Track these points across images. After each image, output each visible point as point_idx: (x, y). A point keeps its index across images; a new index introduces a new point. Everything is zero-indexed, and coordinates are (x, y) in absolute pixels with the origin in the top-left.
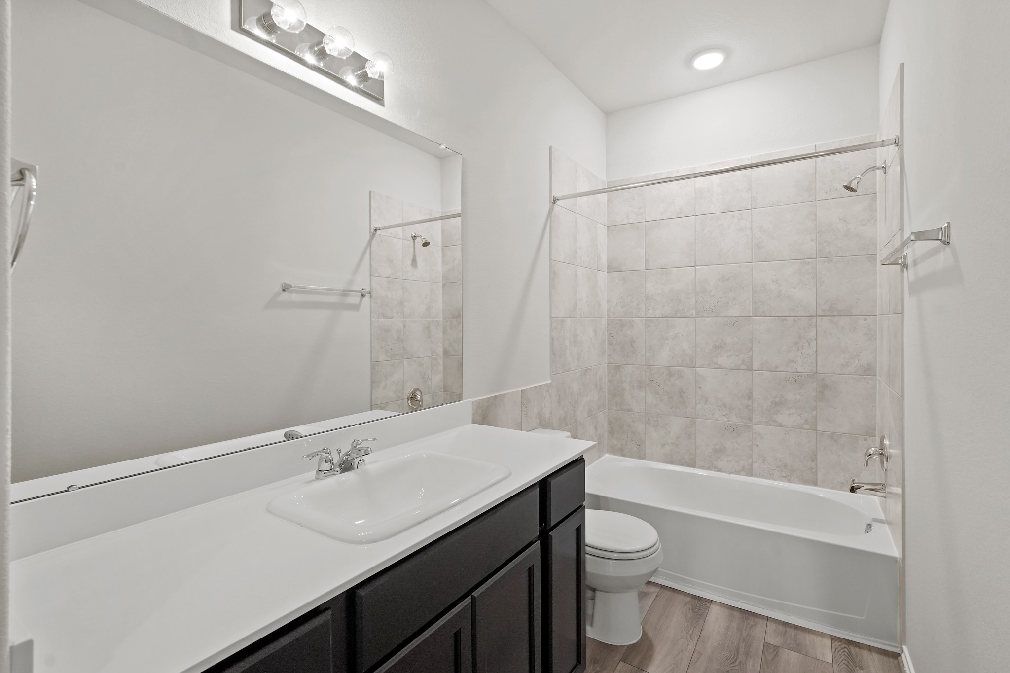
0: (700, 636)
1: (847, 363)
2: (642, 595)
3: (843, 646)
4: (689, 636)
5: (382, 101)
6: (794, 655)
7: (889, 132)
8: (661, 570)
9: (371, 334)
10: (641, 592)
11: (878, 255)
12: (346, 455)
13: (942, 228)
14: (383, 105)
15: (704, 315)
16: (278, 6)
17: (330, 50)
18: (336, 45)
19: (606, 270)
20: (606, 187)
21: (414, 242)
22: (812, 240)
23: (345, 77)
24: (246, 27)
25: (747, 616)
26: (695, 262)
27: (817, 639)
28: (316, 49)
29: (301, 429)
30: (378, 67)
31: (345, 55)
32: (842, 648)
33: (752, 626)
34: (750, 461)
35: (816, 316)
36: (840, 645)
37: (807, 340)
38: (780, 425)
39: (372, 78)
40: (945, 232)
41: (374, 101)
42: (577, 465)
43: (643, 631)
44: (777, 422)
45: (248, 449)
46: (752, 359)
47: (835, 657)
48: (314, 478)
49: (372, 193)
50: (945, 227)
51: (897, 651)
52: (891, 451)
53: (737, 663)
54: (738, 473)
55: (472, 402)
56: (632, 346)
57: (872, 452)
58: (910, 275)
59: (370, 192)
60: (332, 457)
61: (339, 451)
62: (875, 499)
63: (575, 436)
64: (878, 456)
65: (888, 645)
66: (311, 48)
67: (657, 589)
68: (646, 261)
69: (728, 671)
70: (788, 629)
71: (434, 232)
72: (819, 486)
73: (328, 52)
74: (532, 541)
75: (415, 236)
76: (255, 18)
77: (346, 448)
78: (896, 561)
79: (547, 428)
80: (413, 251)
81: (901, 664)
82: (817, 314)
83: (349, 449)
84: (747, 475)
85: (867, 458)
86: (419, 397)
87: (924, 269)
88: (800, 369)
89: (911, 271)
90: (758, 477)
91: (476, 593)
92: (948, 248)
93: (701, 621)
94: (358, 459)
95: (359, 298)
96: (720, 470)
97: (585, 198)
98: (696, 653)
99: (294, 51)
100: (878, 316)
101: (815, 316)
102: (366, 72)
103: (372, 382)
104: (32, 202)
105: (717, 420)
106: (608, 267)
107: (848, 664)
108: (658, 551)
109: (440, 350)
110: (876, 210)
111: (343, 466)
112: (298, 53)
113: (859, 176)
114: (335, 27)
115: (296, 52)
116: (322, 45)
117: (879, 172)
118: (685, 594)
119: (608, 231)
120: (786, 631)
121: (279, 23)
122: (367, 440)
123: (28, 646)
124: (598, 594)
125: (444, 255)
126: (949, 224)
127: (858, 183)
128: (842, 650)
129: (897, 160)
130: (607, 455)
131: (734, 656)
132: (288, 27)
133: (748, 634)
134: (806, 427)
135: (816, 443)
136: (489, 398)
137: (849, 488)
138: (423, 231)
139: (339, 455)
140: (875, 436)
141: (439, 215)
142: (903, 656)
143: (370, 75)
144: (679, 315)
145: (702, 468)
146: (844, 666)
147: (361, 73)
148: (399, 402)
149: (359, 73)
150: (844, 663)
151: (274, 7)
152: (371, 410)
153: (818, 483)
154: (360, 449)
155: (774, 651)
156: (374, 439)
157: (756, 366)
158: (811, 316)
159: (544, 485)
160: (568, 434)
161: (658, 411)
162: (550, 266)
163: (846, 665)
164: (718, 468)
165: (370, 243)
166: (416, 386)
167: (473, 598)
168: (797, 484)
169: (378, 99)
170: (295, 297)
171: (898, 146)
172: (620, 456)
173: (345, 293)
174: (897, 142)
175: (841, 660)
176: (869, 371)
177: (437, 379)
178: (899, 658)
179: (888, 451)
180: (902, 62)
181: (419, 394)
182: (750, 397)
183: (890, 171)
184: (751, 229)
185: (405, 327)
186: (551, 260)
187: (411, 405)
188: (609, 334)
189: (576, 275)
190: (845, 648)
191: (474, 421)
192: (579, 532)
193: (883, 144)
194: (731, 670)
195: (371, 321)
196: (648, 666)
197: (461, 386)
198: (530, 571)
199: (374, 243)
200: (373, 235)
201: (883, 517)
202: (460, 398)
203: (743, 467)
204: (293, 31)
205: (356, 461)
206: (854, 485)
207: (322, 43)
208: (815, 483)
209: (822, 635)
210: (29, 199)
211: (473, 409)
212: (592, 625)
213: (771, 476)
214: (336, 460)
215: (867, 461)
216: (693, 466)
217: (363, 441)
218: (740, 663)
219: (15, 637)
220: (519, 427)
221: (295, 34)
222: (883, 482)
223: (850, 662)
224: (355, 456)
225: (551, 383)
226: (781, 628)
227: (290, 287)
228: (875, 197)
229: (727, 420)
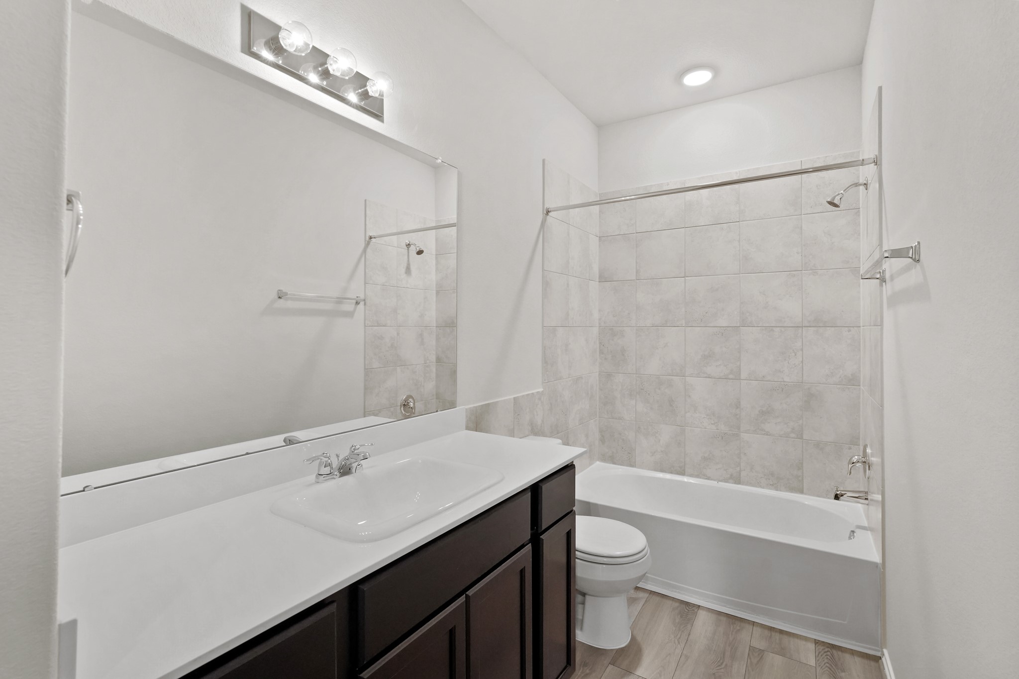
0: (687, 640)
1: (832, 373)
2: (631, 601)
3: (826, 650)
4: (676, 640)
5: (381, 118)
6: (778, 659)
7: (869, 151)
8: (649, 575)
9: (365, 342)
10: (631, 597)
11: (861, 268)
12: (345, 459)
13: (912, 247)
14: (382, 121)
15: (694, 325)
16: (285, 30)
17: (334, 71)
18: (340, 65)
19: (598, 281)
20: (598, 200)
21: (408, 250)
22: (798, 253)
23: (346, 95)
24: (255, 49)
25: (734, 620)
26: (685, 273)
27: (801, 643)
28: (320, 69)
29: (300, 435)
30: (378, 86)
31: (347, 76)
32: (825, 652)
33: (739, 630)
34: (738, 469)
35: (802, 327)
36: (823, 649)
37: (793, 350)
38: (767, 434)
39: (372, 96)
40: (915, 249)
41: (374, 118)
42: (568, 471)
43: (632, 635)
44: (765, 431)
45: (247, 454)
46: (740, 369)
47: (818, 660)
48: (314, 481)
49: (367, 202)
50: (916, 246)
51: (879, 654)
52: (872, 459)
53: (723, 666)
54: (726, 481)
55: (466, 409)
56: (623, 355)
57: (855, 460)
58: (888, 289)
59: (365, 201)
60: (331, 462)
61: (338, 456)
62: (859, 507)
63: (566, 443)
64: (860, 464)
65: (870, 649)
66: (315, 68)
67: (646, 595)
68: (637, 272)
69: (714, 674)
70: (773, 634)
71: (428, 241)
72: (806, 494)
73: (331, 72)
74: (523, 544)
75: (409, 244)
76: (264, 40)
77: (344, 453)
78: (877, 567)
79: (539, 435)
80: (407, 259)
81: (882, 667)
82: (803, 325)
83: (347, 454)
84: (735, 483)
85: (850, 466)
86: (411, 405)
87: (899, 284)
88: (787, 379)
89: (889, 284)
90: (746, 485)
91: (470, 592)
92: (918, 266)
93: (689, 626)
94: (357, 464)
95: (353, 306)
96: (708, 478)
97: (577, 210)
98: (683, 657)
99: (299, 72)
100: (862, 328)
101: (800, 327)
102: (367, 90)
103: (366, 388)
104: (80, 226)
105: (705, 428)
106: (600, 277)
107: (831, 667)
108: (646, 557)
109: (433, 358)
110: (859, 225)
111: (342, 470)
112: (302, 72)
113: (842, 192)
114: (339, 49)
115: (300, 72)
116: (326, 66)
117: (862, 188)
118: (673, 599)
119: (600, 241)
120: (771, 635)
121: (286, 46)
122: (364, 445)
123: (73, 624)
124: (587, 597)
125: (437, 263)
126: (919, 243)
127: (840, 199)
128: (825, 654)
129: (876, 178)
130: (598, 463)
131: (720, 659)
132: (294, 49)
133: (734, 638)
134: (793, 435)
135: (802, 451)
136: (482, 406)
137: (833, 496)
138: (418, 240)
139: (338, 460)
140: (859, 445)
141: (434, 225)
142: (883, 659)
143: (371, 94)
144: (668, 325)
145: (691, 476)
146: (827, 669)
147: (363, 92)
148: (392, 409)
149: (360, 91)
150: (827, 666)
151: (282, 31)
152: (365, 417)
153: (805, 491)
154: (358, 454)
155: (759, 655)
156: (372, 444)
157: (744, 375)
158: (797, 327)
159: (535, 489)
160: (560, 441)
161: (648, 419)
162: (543, 277)
163: (829, 668)
164: (707, 476)
165: (365, 251)
166: (409, 393)
167: (467, 597)
168: (784, 491)
169: (378, 116)
170: (290, 304)
171: (876, 165)
172: (610, 463)
173: (340, 300)
174: (876, 161)
175: (824, 663)
176: (853, 381)
177: (429, 387)
178: (880, 661)
179: (870, 459)
180: (880, 85)
181: (412, 401)
182: (738, 405)
183: (871, 188)
184: (739, 241)
185: (398, 334)
186: (543, 270)
187: (403, 412)
188: (600, 343)
189: (568, 284)
190: (828, 651)
191: (468, 428)
192: (570, 536)
193: (863, 163)
194: (717, 672)
195: (365, 328)
196: (636, 669)
197: (455, 393)
198: (522, 572)
199: (369, 250)
200: (368, 244)
201: (865, 524)
202: (453, 405)
203: (731, 475)
204: (299, 54)
205: (355, 465)
206: (838, 493)
207: (326, 63)
208: (801, 491)
209: (806, 639)
210: (78, 223)
211: (467, 416)
212: (581, 629)
213: (758, 485)
214: (335, 464)
215: (851, 469)
216: (682, 473)
217: (361, 446)
218: (726, 665)
219: (63, 615)
220: (511, 433)
221: (301, 56)
222: (866, 490)
223: (832, 664)
224: (353, 460)
225: (543, 391)
226: (767, 632)
227: (286, 294)
228: (859, 212)
229: (715, 428)
